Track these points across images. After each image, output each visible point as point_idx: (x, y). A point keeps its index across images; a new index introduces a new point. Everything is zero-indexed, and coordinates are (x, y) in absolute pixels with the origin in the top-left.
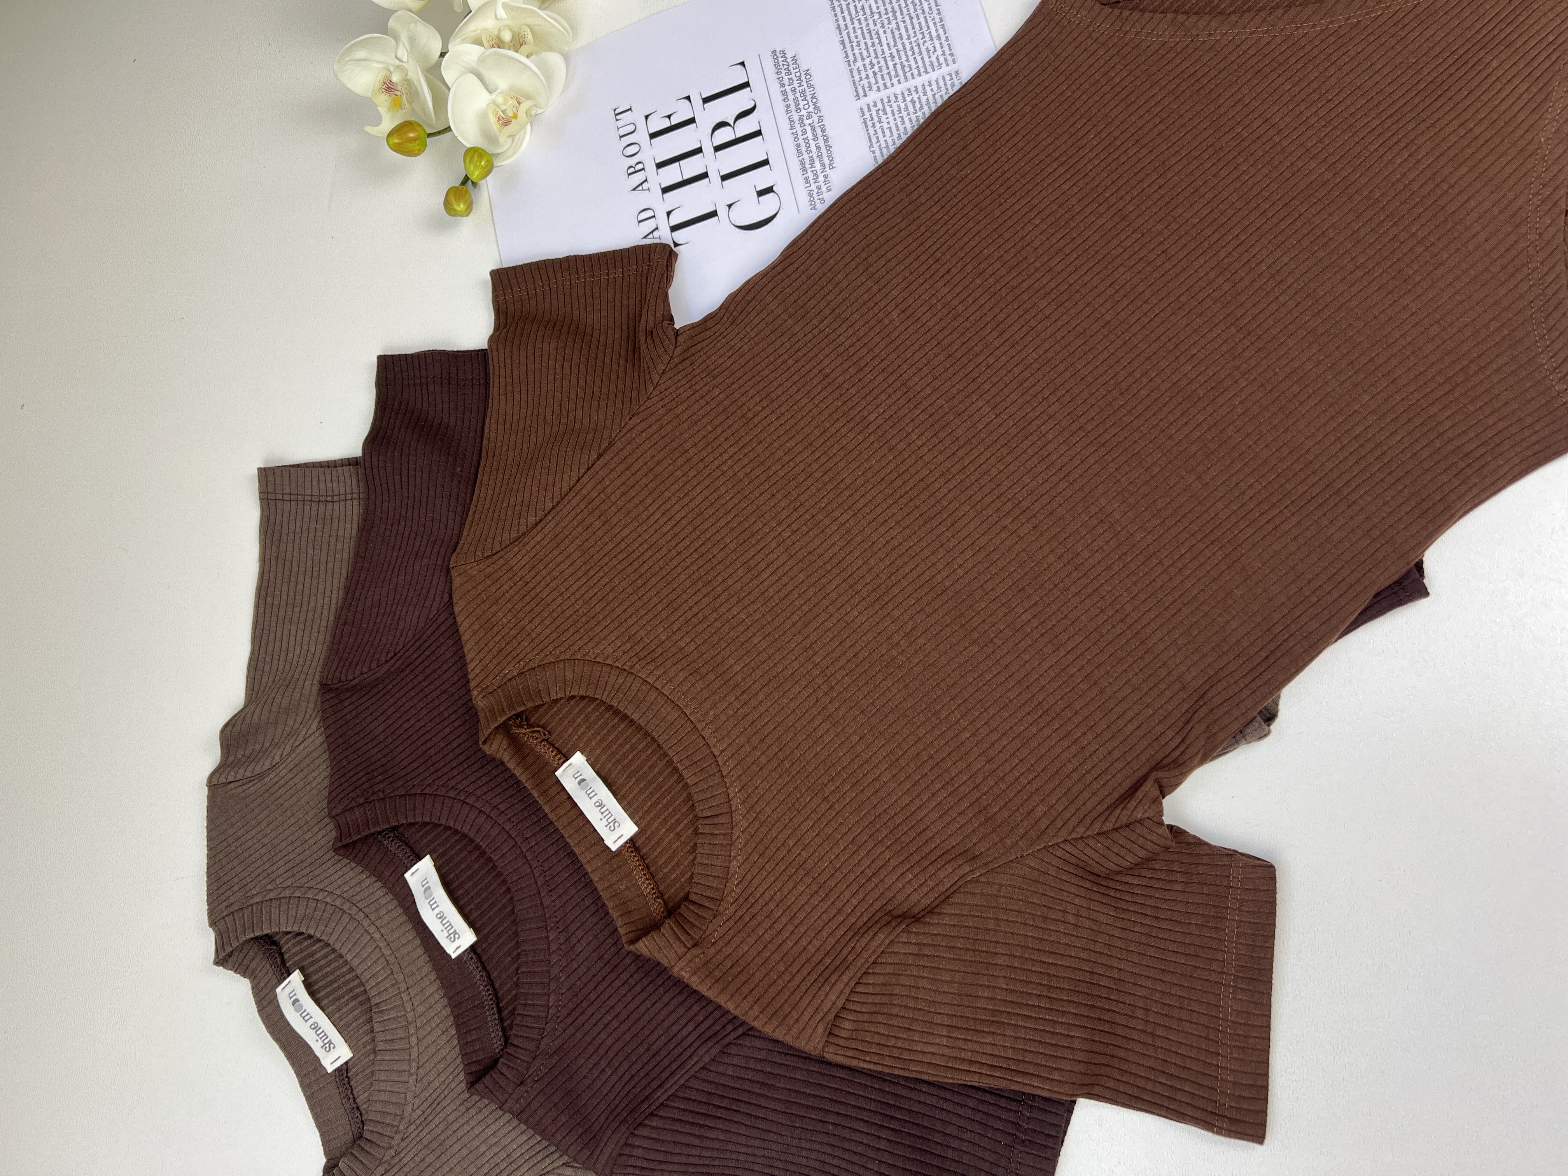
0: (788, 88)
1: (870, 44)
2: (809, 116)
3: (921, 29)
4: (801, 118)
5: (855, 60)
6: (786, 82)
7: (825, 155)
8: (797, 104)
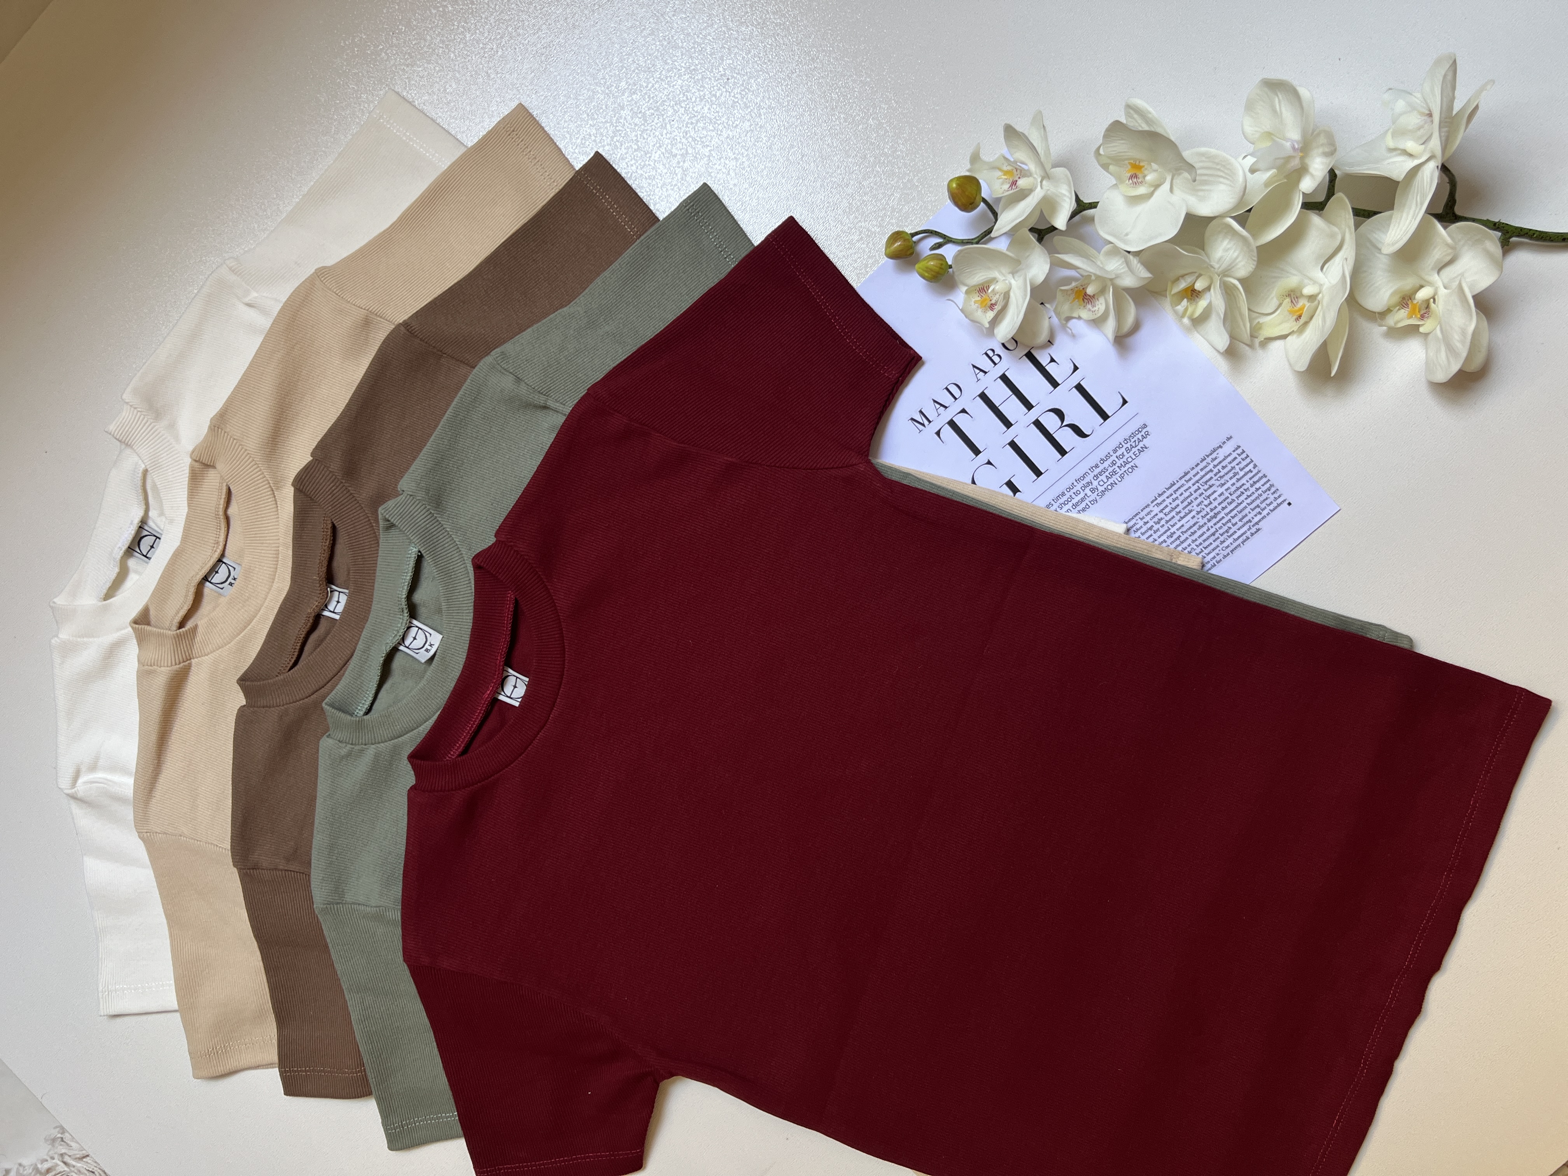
2: (1093, 491)
6: (1119, 452)
8: (1100, 474)
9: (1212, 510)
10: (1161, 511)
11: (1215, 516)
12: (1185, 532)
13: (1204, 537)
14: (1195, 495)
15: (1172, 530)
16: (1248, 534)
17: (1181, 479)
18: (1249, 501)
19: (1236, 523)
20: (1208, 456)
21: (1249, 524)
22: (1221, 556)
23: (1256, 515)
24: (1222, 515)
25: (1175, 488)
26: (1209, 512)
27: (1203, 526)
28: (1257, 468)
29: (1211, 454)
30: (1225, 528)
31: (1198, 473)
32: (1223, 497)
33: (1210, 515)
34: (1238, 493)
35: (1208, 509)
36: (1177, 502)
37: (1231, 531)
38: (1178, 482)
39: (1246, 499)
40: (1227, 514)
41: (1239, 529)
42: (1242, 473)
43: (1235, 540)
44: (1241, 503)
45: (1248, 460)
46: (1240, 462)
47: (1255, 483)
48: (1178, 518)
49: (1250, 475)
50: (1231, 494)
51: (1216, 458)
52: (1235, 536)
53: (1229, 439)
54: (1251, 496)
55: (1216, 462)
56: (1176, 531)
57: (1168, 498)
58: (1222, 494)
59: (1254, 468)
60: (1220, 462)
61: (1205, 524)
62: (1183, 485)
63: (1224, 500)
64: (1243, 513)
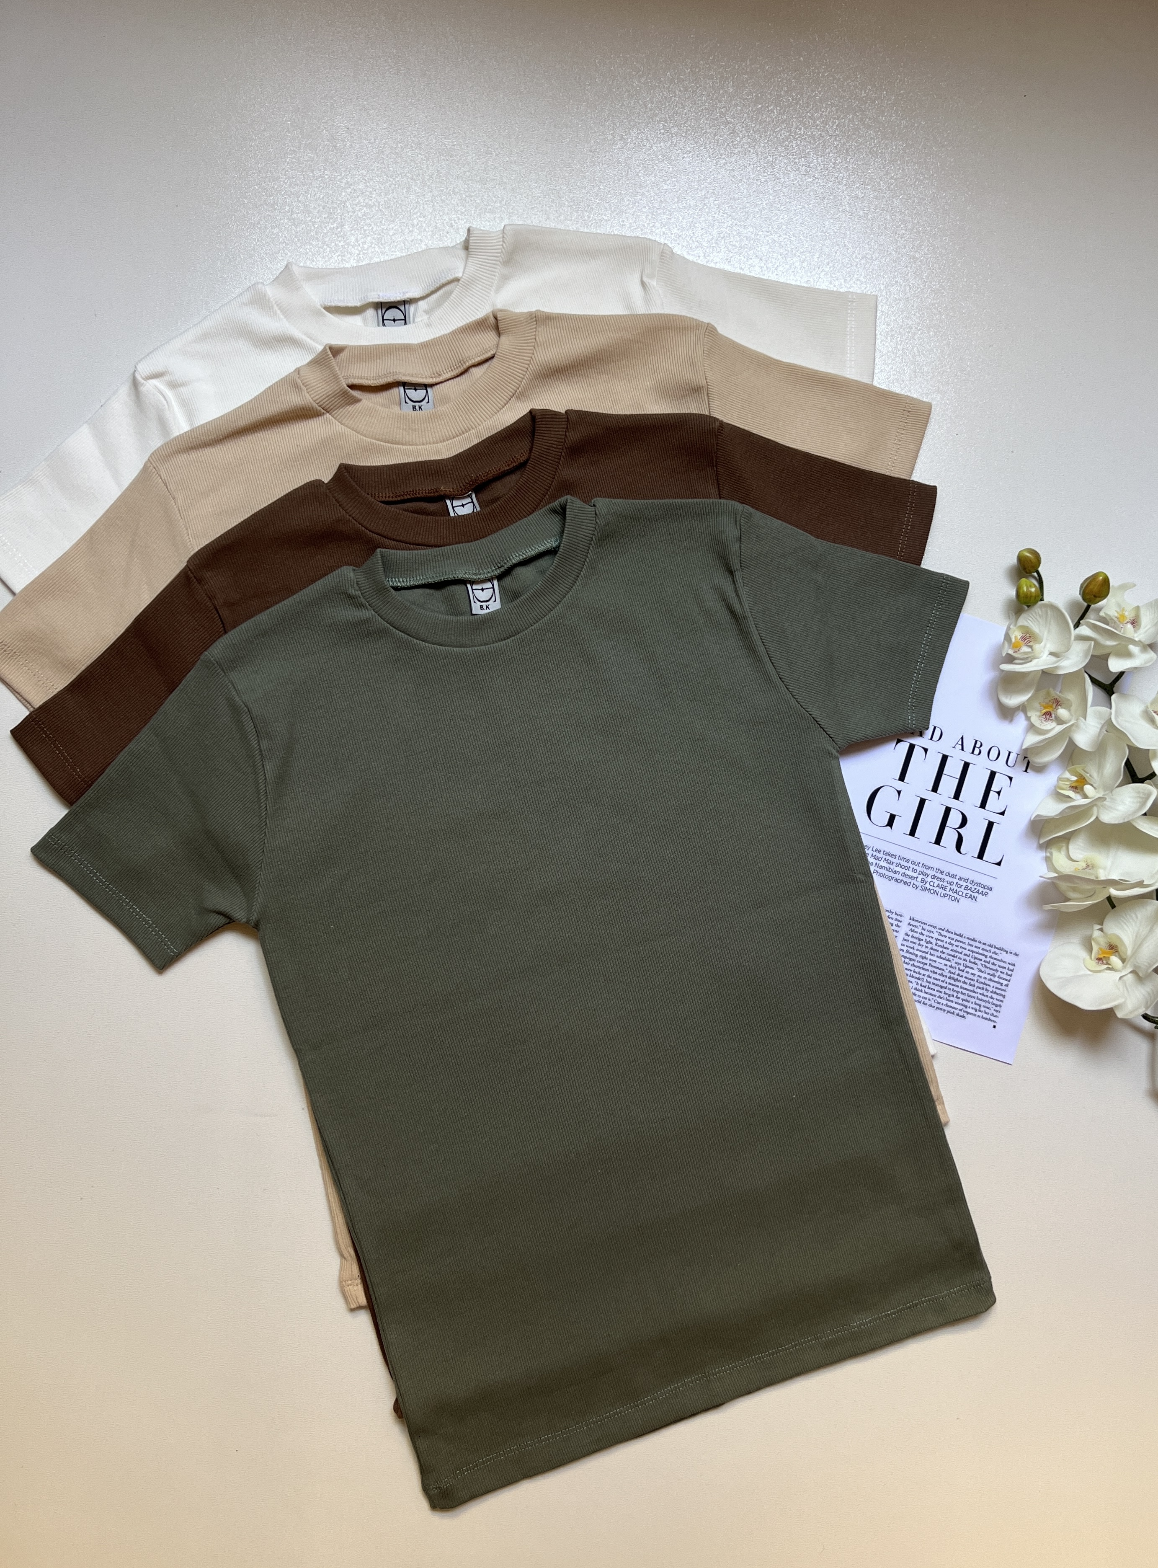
0: (955, 881)
1: (945, 950)
2: (923, 881)
4: (927, 875)
5: (940, 934)
6: (961, 883)
8: (938, 878)
9: (958, 975)
10: (937, 939)
11: (955, 980)
12: (933, 967)
13: (936, 982)
14: (961, 956)
15: (928, 956)
16: (956, 1012)
17: (968, 938)
18: (980, 997)
19: (959, 998)
20: (995, 947)
21: (964, 1008)
22: (929, 1003)
23: (972, 1008)
24: (959, 984)
25: (959, 938)
26: (956, 974)
27: (943, 976)
28: (1006, 987)
29: (998, 949)
30: (951, 993)
31: (979, 948)
32: (972, 977)
33: (954, 976)
34: (981, 986)
35: (957, 972)
36: (950, 947)
37: (951, 998)
38: (965, 938)
39: (980, 994)
40: (962, 987)
41: (956, 1003)
42: (996, 979)
43: (947, 1005)
44: (975, 992)
45: (1008, 978)
46: (1003, 973)
47: (995, 993)
48: (939, 954)
49: (999, 986)
50: (977, 981)
51: (997, 954)
52: (950, 1004)
53: (1016, 955)
54: (984, 996)
55: (994, 956)
56: (929, 959)
57: (949, 938)
58: (973, 974)
59: (1005, 985)
60: (995, 959)
61: (946, 976)
62: (964, 943)
63: (970, 979)
64: (969, 999)
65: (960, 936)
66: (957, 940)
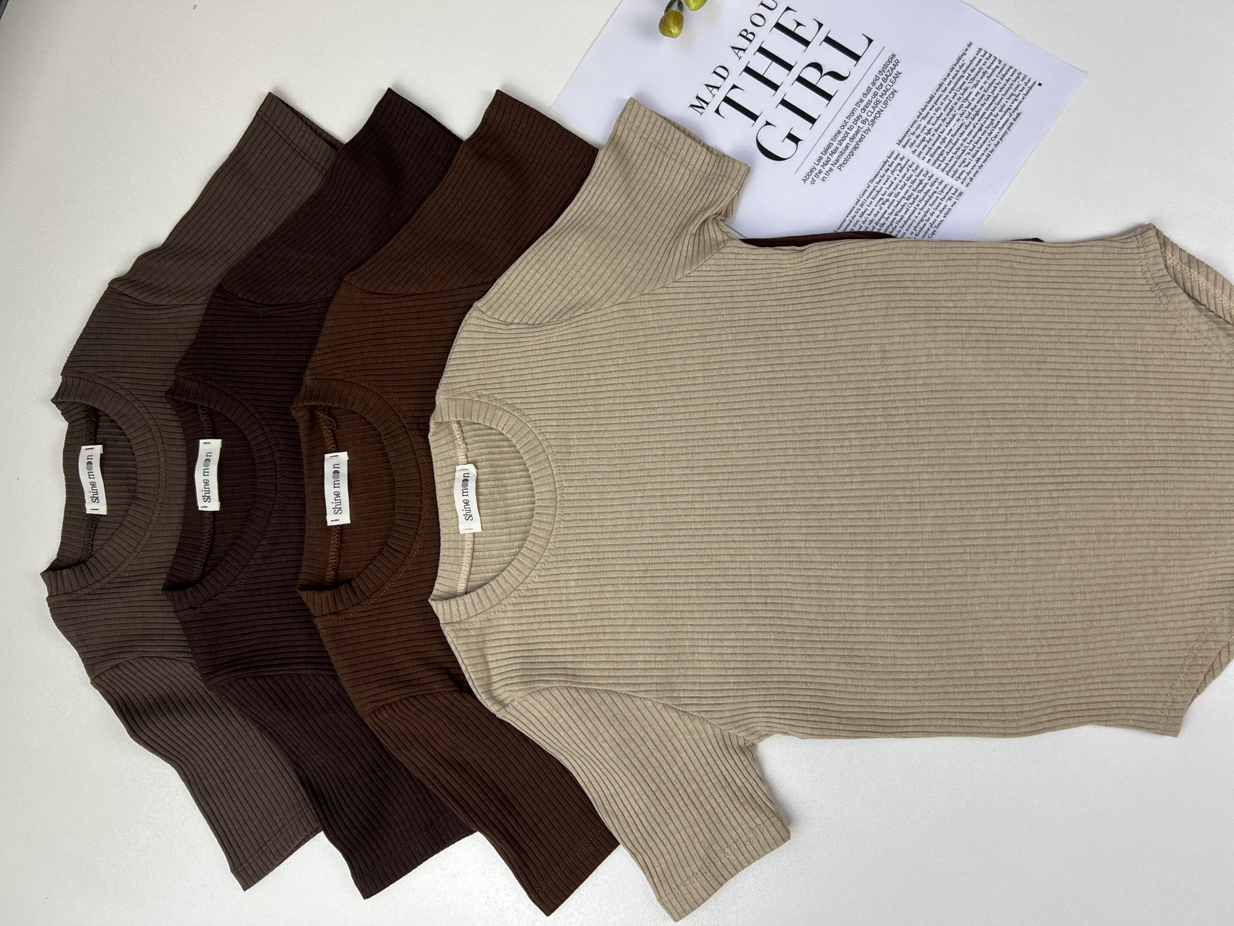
1: (942, 118)
2: (864, 122)
3: (977, 143)
4: (859, 117)
7: (845, 156)
8: (866, 106)
11: (977, 114)
12: (955, 134)
14: (954, 101)
15: (943, 136)
19: (998, 114)
20: (955, 65)
21: (1009, 112)
22: (992, 146)
23: (1013, 103)
24: (983, 110)
25: (934, 100)
26: (971, 111)
27: (969, 125)
28: (1002, 63)
29: (958, 62)
30: (989, 121)
31: (951, 81)
32: (979, 96)
33: (972, 114)
34: (992, 88)
36: (940, 111)
37: (995, 123)
38: (936, 93)
39: (1000, 91)
40: (987, 109)
41: (1001, 119)
42: (990, 71)
43: (1001, 129)
44: (997, 96)
46: (986, 62)
47: (1004, 76)
48: (945, 124)
49: (998, 70)
50: (986, 91)
51: (963, 65)
52: (1000, 125)
54: (1003, 88)
55: (964, 68)
56: (947, 135)
57: (931, 110)
58: (978, 93)
59: (999, 63)
60: (968, 67)
61: (970, 122)
62: (940, 96)
63: (982, 98)
64: (1001, 104)
65: (932, 97)
66: (936, 103)
